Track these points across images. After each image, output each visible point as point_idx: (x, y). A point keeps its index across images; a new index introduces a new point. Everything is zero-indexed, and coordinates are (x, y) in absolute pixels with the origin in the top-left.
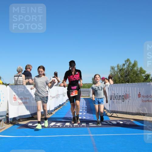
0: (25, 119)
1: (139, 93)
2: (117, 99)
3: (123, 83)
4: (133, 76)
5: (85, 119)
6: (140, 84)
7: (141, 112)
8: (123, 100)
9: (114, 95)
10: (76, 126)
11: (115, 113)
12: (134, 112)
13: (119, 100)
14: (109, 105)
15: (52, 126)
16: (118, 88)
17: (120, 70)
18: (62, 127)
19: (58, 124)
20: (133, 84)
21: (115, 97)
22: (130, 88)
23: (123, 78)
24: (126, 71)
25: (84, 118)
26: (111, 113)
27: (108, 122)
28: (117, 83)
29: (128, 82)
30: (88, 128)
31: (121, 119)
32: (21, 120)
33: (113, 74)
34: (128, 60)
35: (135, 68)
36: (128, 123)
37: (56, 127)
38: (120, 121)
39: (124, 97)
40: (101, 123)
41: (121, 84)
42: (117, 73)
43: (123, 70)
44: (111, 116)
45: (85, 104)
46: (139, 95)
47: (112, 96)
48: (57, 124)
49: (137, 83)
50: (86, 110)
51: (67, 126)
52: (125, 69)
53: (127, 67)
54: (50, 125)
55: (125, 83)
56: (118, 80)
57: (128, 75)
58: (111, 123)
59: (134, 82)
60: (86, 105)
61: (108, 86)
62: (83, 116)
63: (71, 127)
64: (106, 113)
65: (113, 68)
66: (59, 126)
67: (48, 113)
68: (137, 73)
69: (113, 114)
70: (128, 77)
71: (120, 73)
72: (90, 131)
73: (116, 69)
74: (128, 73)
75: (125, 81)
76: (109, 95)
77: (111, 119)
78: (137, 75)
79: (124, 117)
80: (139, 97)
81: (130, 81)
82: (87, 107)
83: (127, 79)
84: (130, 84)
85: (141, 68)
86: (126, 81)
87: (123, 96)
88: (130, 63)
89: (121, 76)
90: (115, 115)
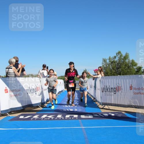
0: (16, 111)
1: (131, 85)
2: (109, 91)
3: (114, 75)
4: (125, 68)
5: (76, 112)
6: (131, 76)
7: (133, 104)
8: (115, 92)
9: (106, 87)
10: (67, 118)
11: (107, 105)
12: (126, 104)
13: (111, 92)
14: (101, 98)
15: (44, 118)
16: (110, 80)
17: (112, 62)
18: (54, 119)
19: (50, 117)
20: (125, 76)
21: (107, 90)
22: (122, 80)
23: (115, 71)
24: (118, 63)
25: (76, 110)
26: (103, 105)
27: (100, 114)
28: (109, 76)
29: (120, 75)
30: (80, 120)
31: (113, 111)
32: (12, 112)
33: (104, 66)
34: (119, 53)
35: (127, 61)
36: (120, 115)
37: (48, 120)
38: (112, 113)
39: (116, 90)
40: (93, 115)
41: (113, 77)
42: (109, 66)
43: (115, 62)
44: (103, 108)
45: (76, 97)
46: (131, 88)
47: (104, 88)
48: (48, 117)
49: (128, 76)
50: (78, 102)
51: (58, 119)
52: (116, 62)
53: (118, 60)
54: (42, 117)
55: (117, 75)
56: (110, 72)
57: (120, 67)
58: (103, 115)
59: (126, 75)
60: (78, 97)
61: (100, 79)
62: (75, 108)
63: (63, 119)
64: (98, 105)
65: (105, 60)
66: (51, 119)
67: (40, 106)
68: (129, 66)
69: (104, 106)
70: (120, 70)
71: (111, 66)
72: (81, 123)
73: (108, 61)
74: (120, 65)
75: (116, 73)
76: (100, 88)
77: (103, 111)
78: (129, 67)
79: (115, 109)
80: (131, 89)
81: (122, 73)
82: (79, 99)
83: (119, 71)
84: (122, 77)
85: (133, 61)
86: (118, 74)
87: (114, 88)
88: (121, 55)
89: (113, 68)
90: (106, 107)
